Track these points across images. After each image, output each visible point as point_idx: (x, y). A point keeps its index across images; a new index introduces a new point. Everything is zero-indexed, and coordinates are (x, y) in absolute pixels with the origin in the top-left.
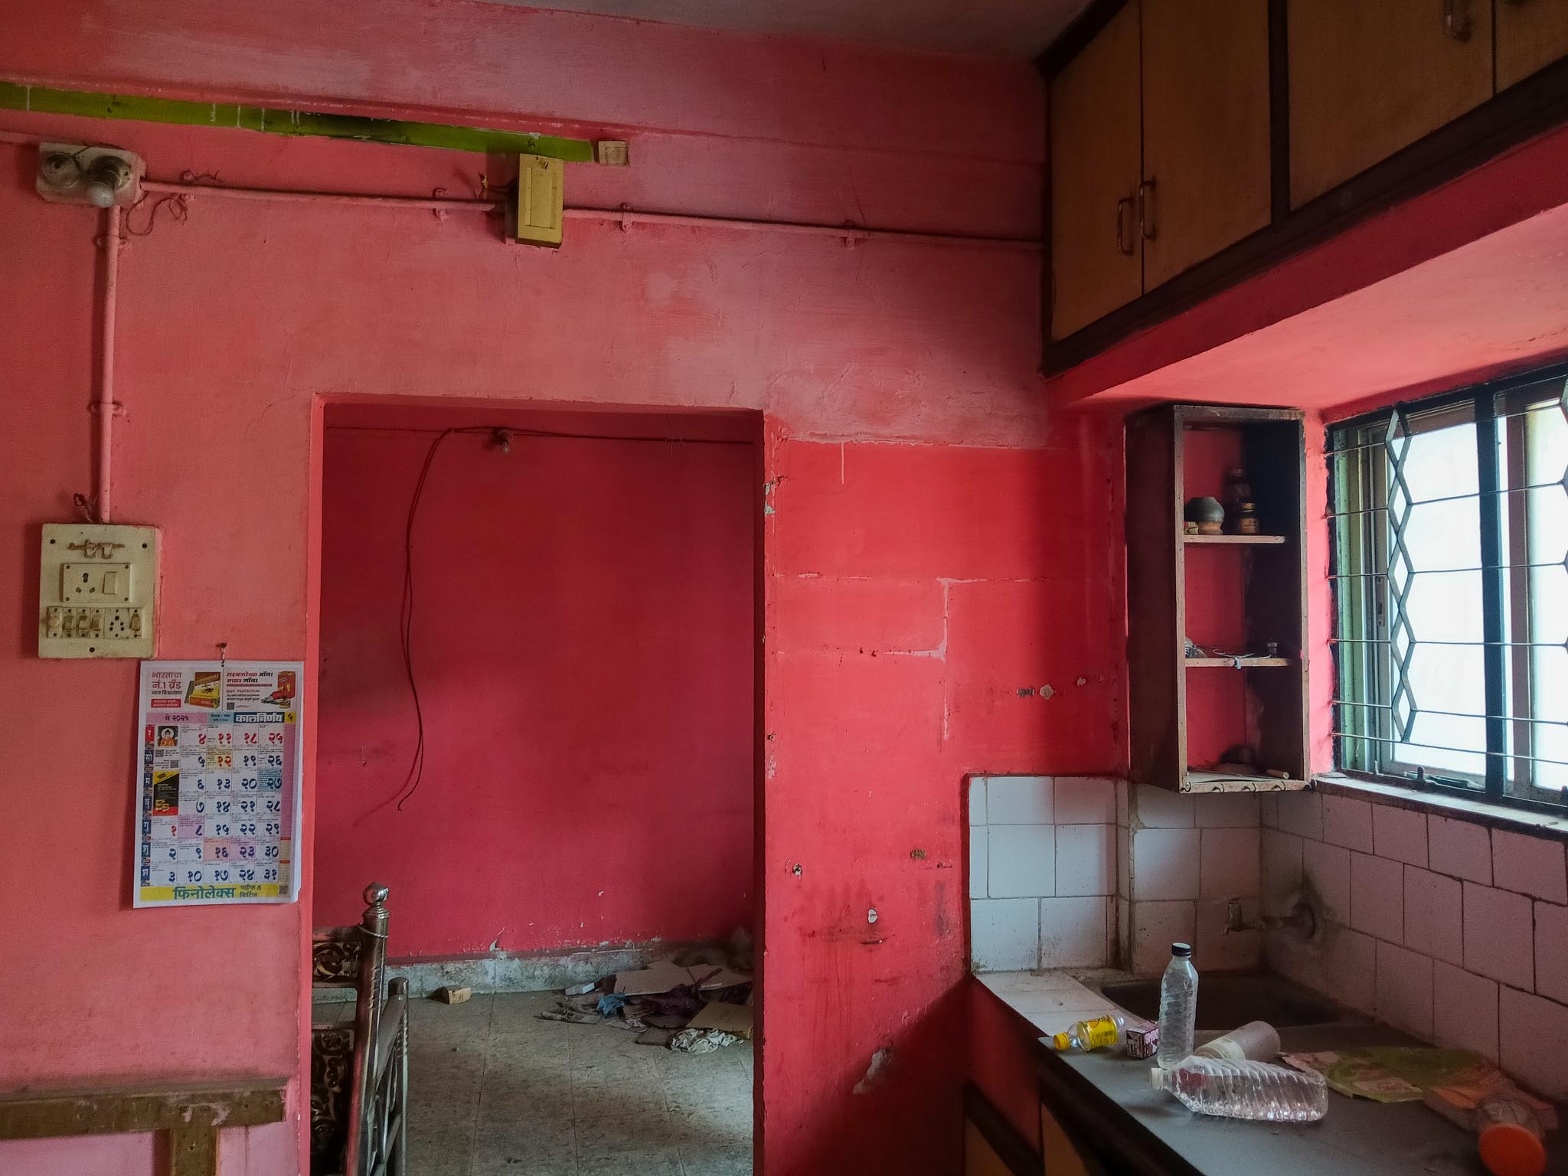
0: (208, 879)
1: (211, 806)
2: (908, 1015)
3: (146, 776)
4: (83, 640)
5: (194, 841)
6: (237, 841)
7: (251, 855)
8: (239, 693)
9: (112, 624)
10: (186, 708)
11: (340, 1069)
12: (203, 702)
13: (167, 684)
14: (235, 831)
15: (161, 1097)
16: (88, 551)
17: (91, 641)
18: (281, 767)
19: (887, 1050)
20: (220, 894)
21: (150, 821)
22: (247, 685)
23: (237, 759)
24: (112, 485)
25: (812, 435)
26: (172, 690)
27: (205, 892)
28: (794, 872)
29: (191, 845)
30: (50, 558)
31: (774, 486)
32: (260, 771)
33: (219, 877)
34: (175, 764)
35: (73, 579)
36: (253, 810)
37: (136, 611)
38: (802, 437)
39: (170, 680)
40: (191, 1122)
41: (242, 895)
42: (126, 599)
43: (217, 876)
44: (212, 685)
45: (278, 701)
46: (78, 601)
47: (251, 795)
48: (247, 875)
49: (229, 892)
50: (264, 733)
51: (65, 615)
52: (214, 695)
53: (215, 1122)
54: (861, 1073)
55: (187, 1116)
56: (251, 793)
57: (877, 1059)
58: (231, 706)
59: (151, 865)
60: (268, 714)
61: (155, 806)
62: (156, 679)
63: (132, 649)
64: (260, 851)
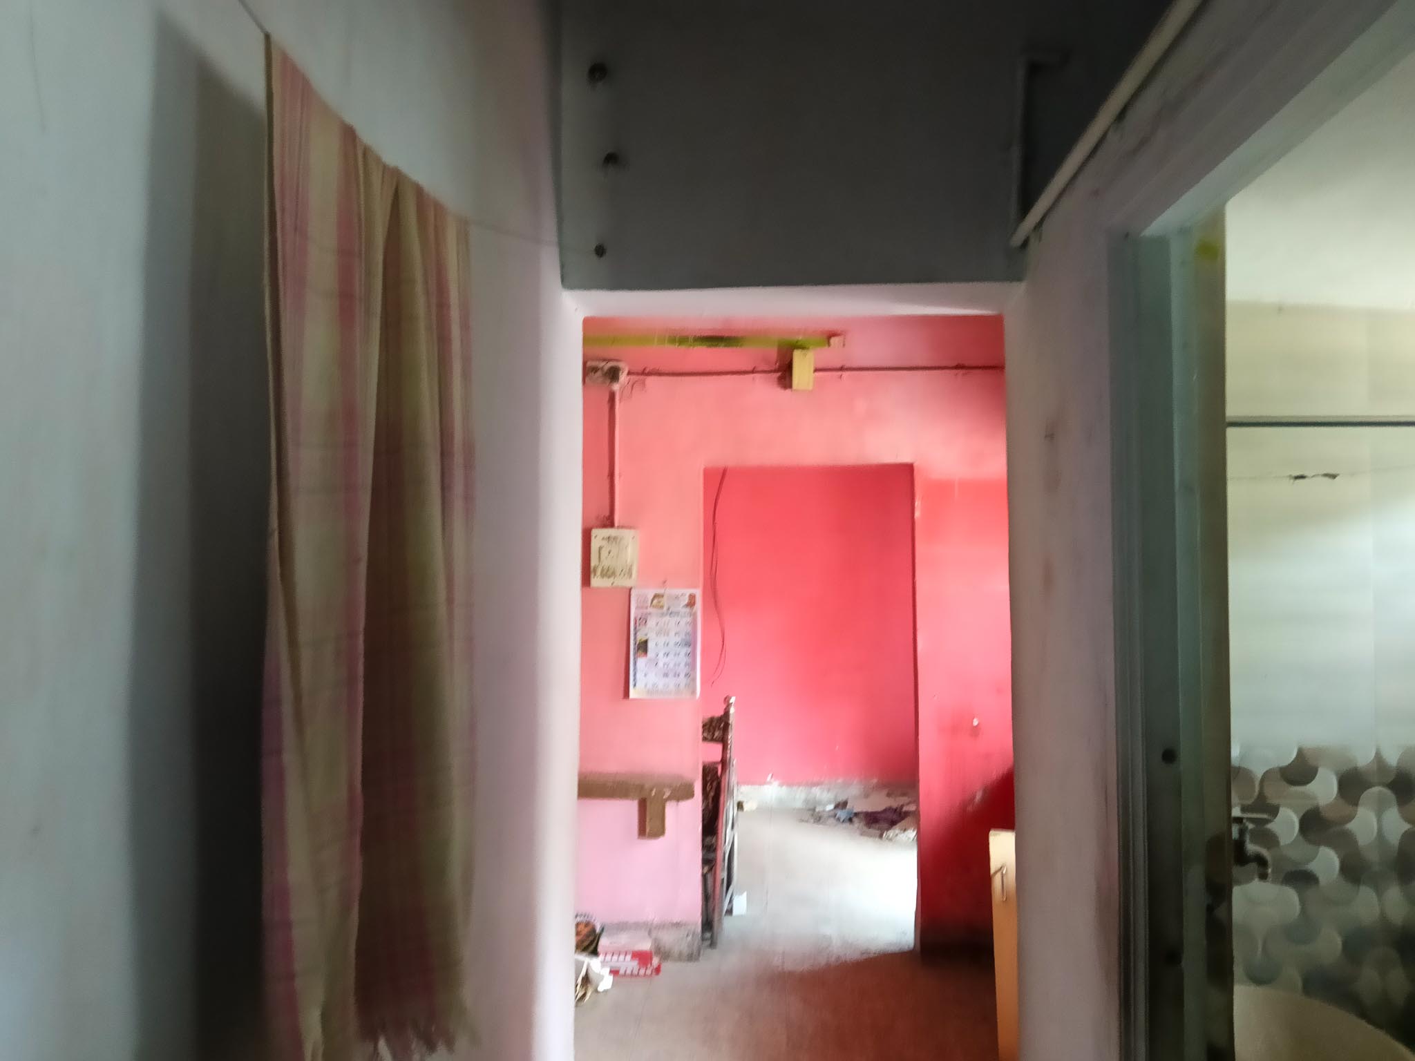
0: (660, 687)
1: (661, 655)
2: (996, 773)
3: (634, 640)
4: (609, 579)
5: (654, 670)
6: (672, 670)
7: (678, 677)
8: (672, 603)
9: (621, 572)
10: (650, 610)
11: (715, 784)
12: (657, 607)
13: (642, 599)
14: (672, 665)
15: (642, 784)
16: (610, 540)
17: (611, 580)
18: (691, 637)
19: (984, 791)
20: (665, 694)
21: (636, 659)
22: (675, 600)
23: (672, 634)
24: (619, 510)
25: (940, 475)
26: (644, 602)
27: (659, 693)
28: (933, 697)
30: (595, 543)
31: (920, 501)
32: (682, 639)
33: (665, 686)
34: (646, 635)
35: (604, 553)
36: (679, 656)
37: (630, 567)
38: (934, 476)
39: (643, 597)
40: (655, 796)
41: (675, 695)
42: (626, 561)
44: (660, 599)
45: (689, 607)
46: (606, 562)
47: (678, 649)
48: (677, 685)
49: (670, 693)
50: (683, 622)
51: (602, 569)
52: (661, 604)
53: (664, 797)
54: (971, 801)
55: (653, 793)
57: (980, 794)
58: (668, 609)
59: (637, 679)
60: (684, 613)
61: (638, 653)
62: (637, 597)
63: (627, 583)
64: (682, 675)
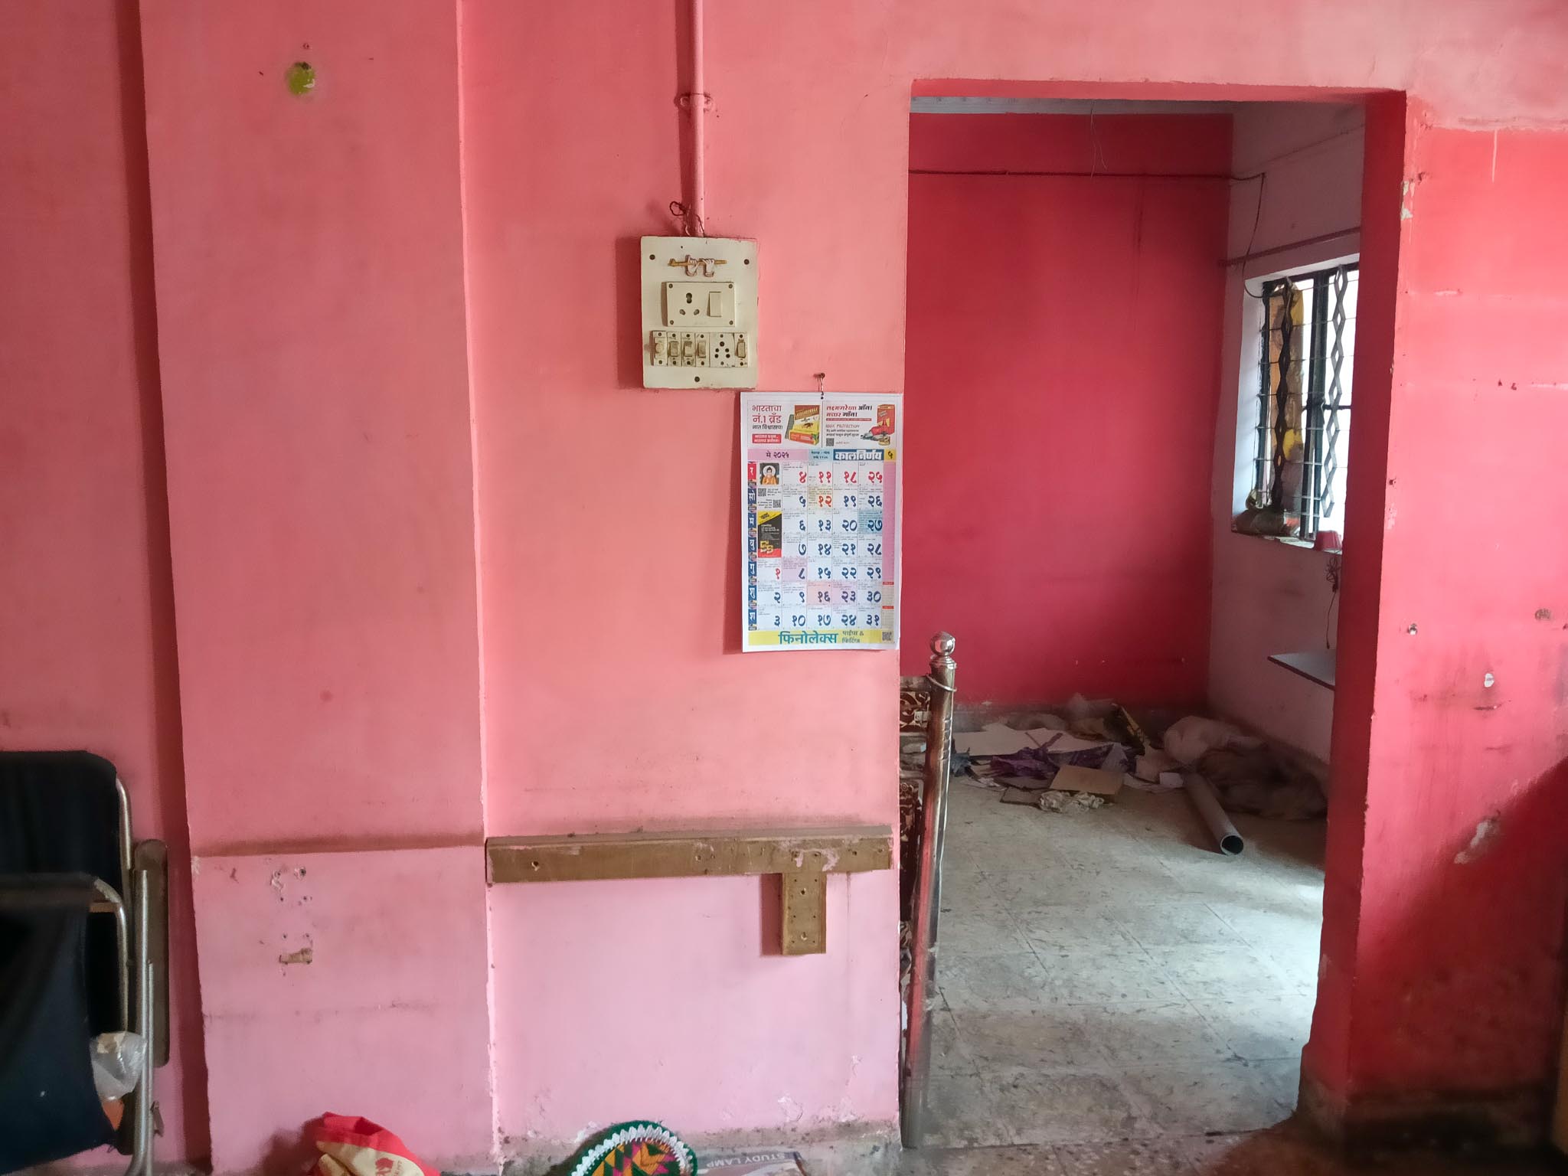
0: (812, 625)
1: (812, 549)
2: (1519, 785)
3: (750, 515)
4: (689, 367)
5: (797, 585)
6: (839, 585)
7: (853, 600)
8: (839, 428)
9: (717, 350)
10: (787, 445)
11: (908, 819)
12: (802, 438)
13: (768, 419)
14: (837, 575)
15: (774, 842)
16: (690, 267)
17: (696, 370)
18: (881, 508)
19: (1493, 820)
20: (823, 639)
21: (755, 563)
22: (847, 420)
23: (838, 500)
24: (704, 193)
25: (1462, 120)
26: (773, 424)
27: (808, 637)
28: (1408, 631)
29: (795, 589)
30: (651, 276)
31: (1413, 185)
32: (860, 512)
33: (822, 622)
34: (777, 504)
35: (676, 299)
36: (853, 553)
37: (741, 336)
38: (1450, 123)
39: (770, 413)
40: (802, 866)
41: (845, 640)
42: (731, 323)
43: (820, 620)
44: (811, 419)
45: (878, 437)
46: (684, 324)
47: (851, 537)
48: (849, 620)
49: (833, 637)
50: (863, 471)
51: (670, 340)
52: (813, 430)
53: (825, 869)
54: (1464, 844)
55: (799, 861)
56: (851, 536)
57: (1482, 829)
58: (830, 442)
59: (757, 608)
60: (868, 451)
61: (759, 548)
62: (756, 413)
63: (720, 375)
64: (862, 596)
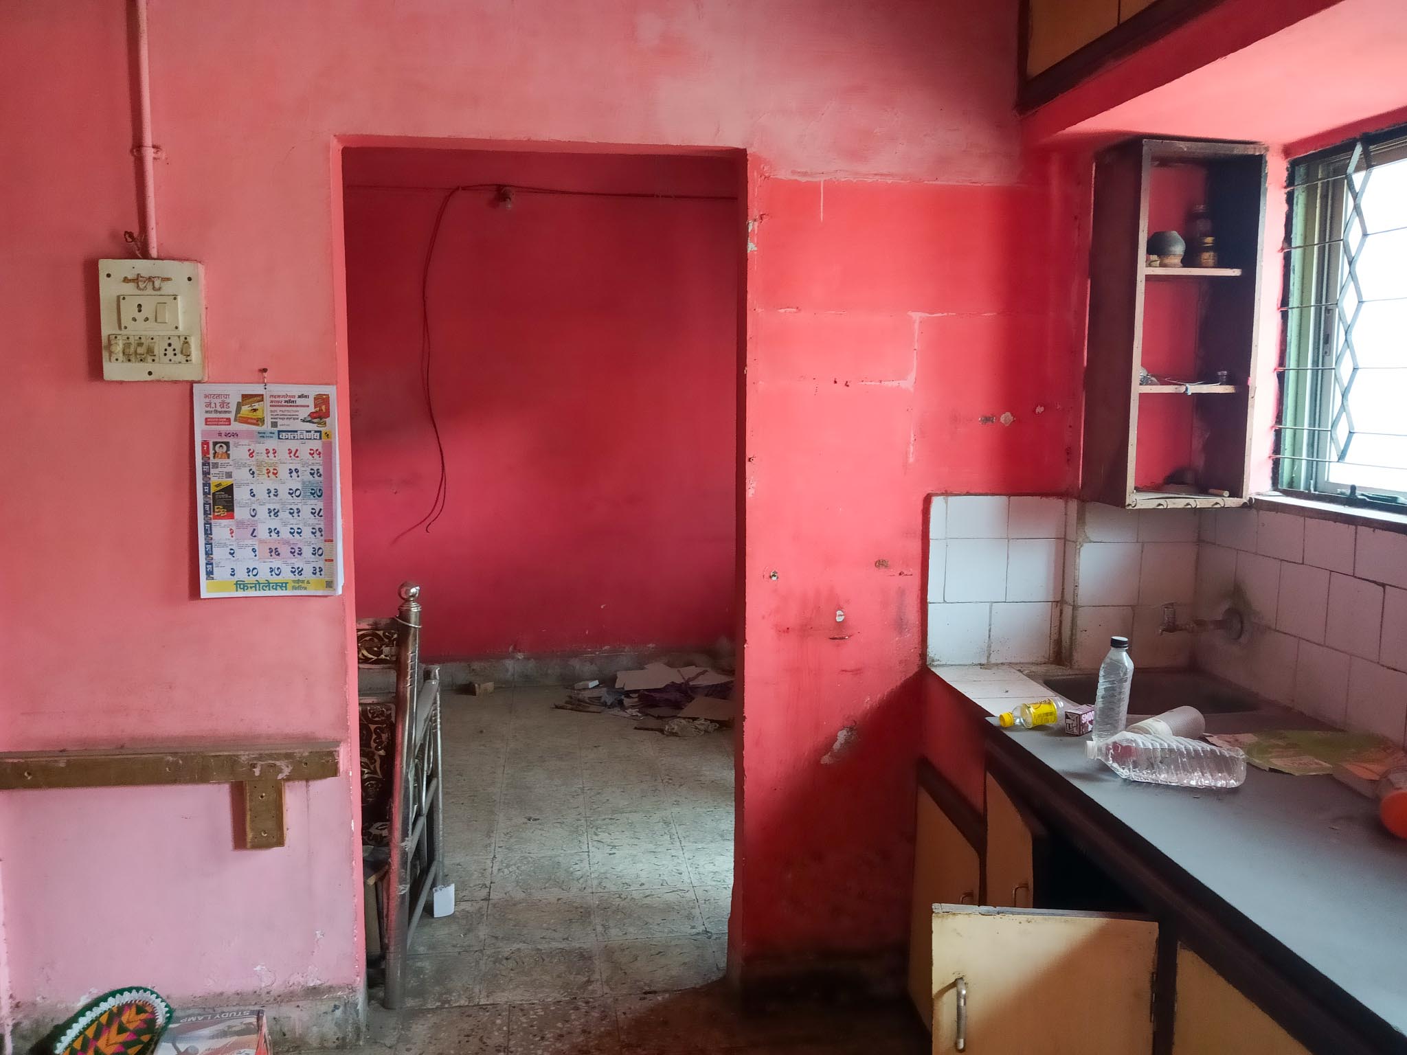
0: (264, 575)
1: (262, 512)
2: (870, 700)
3: (204, 485)
4: (142, 364)
5: (250, 542)
6: (287, 542)
7: (300, 554)
8: (281, 413)
9: (166, 350)
10: (236, 426)
11: (384, 736)
12: (249, 421)
13: (218, 405)
14: (285, 533)
15: (234, 755)
16: (140, 283)
17: (149, 366)
18: (321, 479)
19: (851, 729)
20: (274, 587)
21: (210, 524)
22: (287, 406)
23: (283, 472)
24: (157, 224)
25: (793, 172)
26: (223, 410)
27: (261, 585)
28: (771, 577)
29: (247, 546)
30: (108, 290)
31: (756, 224)
32: (304, 483)
33: (273, 573)
34: (229, 475)
35: (128, 310)
36: (299, 516)
37: (186, 338)
38: (783, 174)
39: (220, 400)
40: (260, 776)
41: (294, 588)
42: (177, 328)
43: (271, 572)
44: (256, 406)
45: (315, 420)
46: (136, 329)
47: (296, 503)
48: (297, 571)
49: (283, 586)
50: (304, 450)
51: (124, 342)
52: (259, 414)
53: (280, 777)
54: (828, 747)
55: (257, 772)
56: (296, 501)
57: (842, 736)
58: (274, 425)
59: (214, 562)
60: (307, 432)
61: (214, 511)
62: (207, 400)
63: (184, 372)
64: (308, 551)
